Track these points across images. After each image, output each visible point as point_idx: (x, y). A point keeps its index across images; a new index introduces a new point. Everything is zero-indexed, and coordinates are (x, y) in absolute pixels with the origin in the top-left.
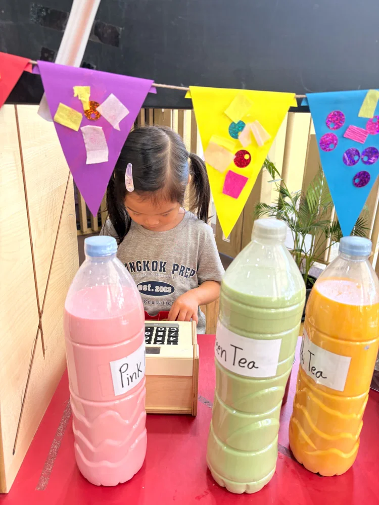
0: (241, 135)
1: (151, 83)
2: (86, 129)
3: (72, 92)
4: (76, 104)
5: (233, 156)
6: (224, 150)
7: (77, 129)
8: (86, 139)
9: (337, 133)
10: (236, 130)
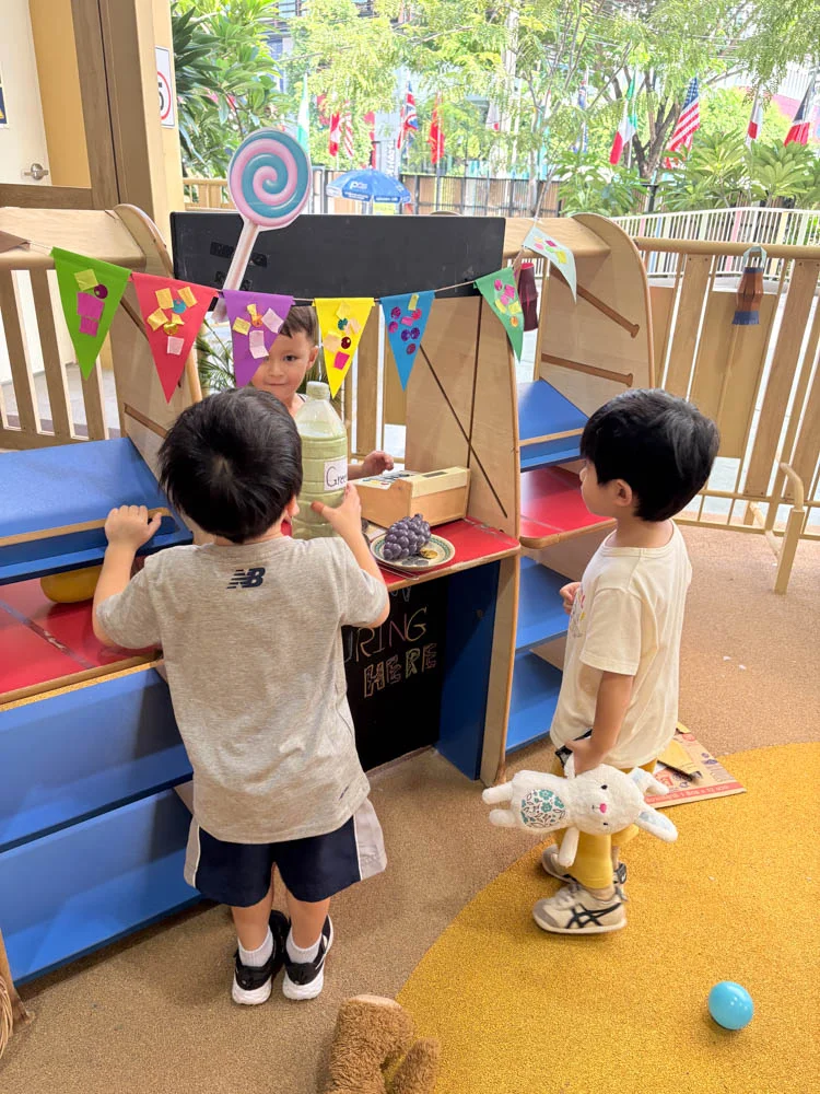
0: (345, 327)
1: (292, 298)
2: (253, 333)
3: (246, 310)
4: (249, 318)
5: (341, 342)
6: (335, 338)
7: (246, 333)
8: (251, 340)
9: (397, 321)
10: (342, 324)
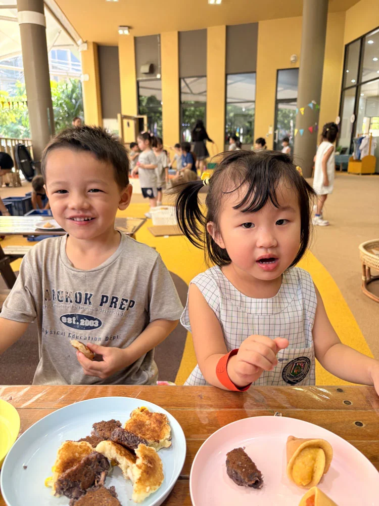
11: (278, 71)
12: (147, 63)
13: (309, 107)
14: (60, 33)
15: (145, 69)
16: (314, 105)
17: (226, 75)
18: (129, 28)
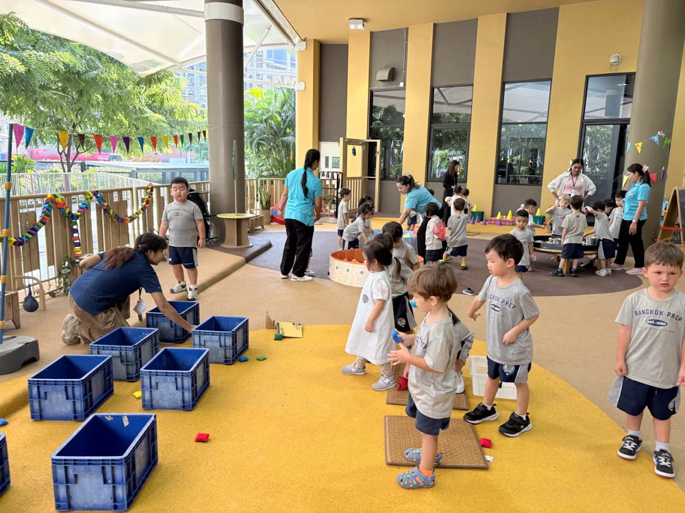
11: (588, 77)
12: (386, 67)
13: (653, 142)
14: (269, 29)
15: (383, 74)
16: (660, 137)
17: (503, 84)
18: (364, 20)
